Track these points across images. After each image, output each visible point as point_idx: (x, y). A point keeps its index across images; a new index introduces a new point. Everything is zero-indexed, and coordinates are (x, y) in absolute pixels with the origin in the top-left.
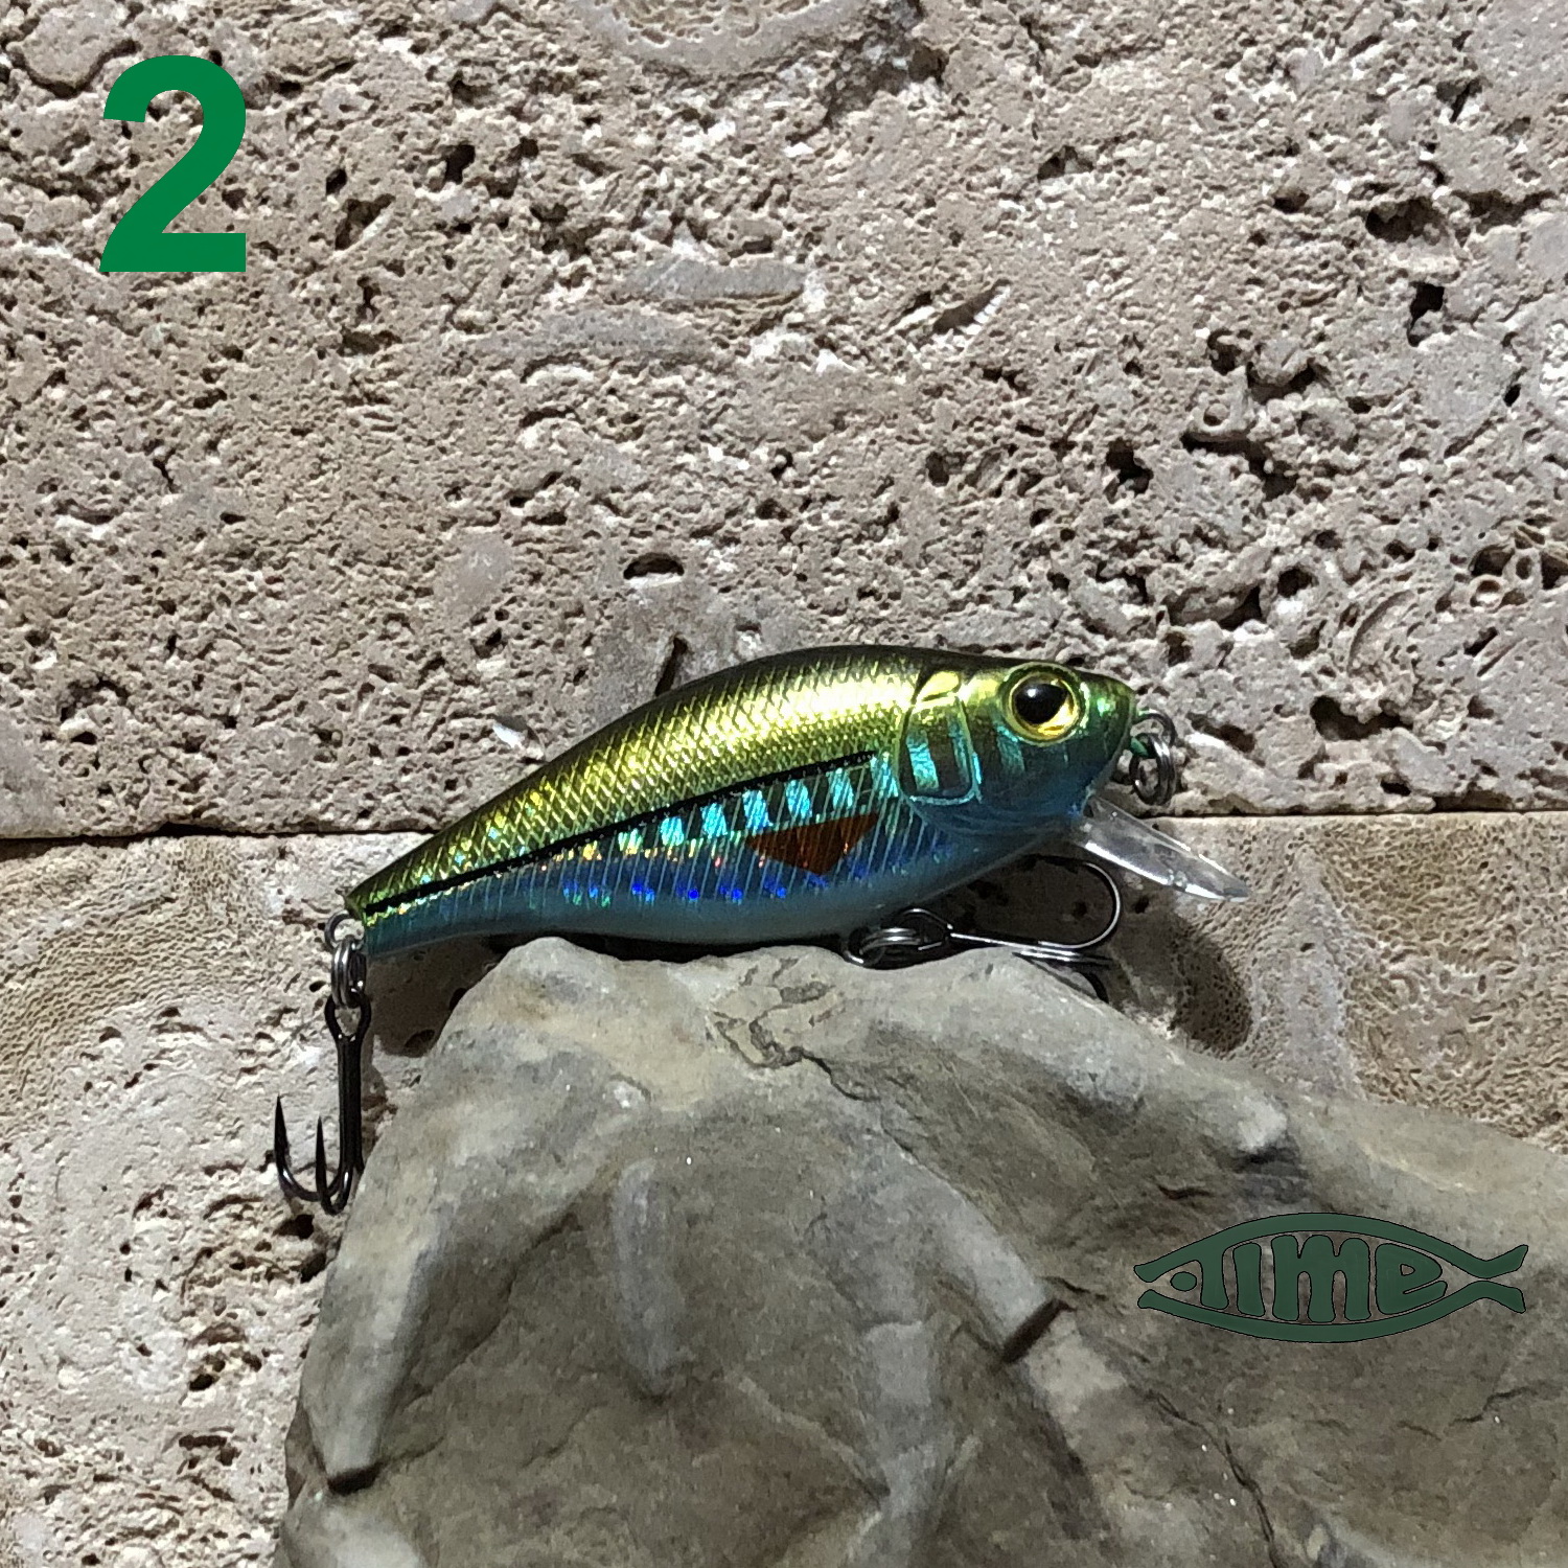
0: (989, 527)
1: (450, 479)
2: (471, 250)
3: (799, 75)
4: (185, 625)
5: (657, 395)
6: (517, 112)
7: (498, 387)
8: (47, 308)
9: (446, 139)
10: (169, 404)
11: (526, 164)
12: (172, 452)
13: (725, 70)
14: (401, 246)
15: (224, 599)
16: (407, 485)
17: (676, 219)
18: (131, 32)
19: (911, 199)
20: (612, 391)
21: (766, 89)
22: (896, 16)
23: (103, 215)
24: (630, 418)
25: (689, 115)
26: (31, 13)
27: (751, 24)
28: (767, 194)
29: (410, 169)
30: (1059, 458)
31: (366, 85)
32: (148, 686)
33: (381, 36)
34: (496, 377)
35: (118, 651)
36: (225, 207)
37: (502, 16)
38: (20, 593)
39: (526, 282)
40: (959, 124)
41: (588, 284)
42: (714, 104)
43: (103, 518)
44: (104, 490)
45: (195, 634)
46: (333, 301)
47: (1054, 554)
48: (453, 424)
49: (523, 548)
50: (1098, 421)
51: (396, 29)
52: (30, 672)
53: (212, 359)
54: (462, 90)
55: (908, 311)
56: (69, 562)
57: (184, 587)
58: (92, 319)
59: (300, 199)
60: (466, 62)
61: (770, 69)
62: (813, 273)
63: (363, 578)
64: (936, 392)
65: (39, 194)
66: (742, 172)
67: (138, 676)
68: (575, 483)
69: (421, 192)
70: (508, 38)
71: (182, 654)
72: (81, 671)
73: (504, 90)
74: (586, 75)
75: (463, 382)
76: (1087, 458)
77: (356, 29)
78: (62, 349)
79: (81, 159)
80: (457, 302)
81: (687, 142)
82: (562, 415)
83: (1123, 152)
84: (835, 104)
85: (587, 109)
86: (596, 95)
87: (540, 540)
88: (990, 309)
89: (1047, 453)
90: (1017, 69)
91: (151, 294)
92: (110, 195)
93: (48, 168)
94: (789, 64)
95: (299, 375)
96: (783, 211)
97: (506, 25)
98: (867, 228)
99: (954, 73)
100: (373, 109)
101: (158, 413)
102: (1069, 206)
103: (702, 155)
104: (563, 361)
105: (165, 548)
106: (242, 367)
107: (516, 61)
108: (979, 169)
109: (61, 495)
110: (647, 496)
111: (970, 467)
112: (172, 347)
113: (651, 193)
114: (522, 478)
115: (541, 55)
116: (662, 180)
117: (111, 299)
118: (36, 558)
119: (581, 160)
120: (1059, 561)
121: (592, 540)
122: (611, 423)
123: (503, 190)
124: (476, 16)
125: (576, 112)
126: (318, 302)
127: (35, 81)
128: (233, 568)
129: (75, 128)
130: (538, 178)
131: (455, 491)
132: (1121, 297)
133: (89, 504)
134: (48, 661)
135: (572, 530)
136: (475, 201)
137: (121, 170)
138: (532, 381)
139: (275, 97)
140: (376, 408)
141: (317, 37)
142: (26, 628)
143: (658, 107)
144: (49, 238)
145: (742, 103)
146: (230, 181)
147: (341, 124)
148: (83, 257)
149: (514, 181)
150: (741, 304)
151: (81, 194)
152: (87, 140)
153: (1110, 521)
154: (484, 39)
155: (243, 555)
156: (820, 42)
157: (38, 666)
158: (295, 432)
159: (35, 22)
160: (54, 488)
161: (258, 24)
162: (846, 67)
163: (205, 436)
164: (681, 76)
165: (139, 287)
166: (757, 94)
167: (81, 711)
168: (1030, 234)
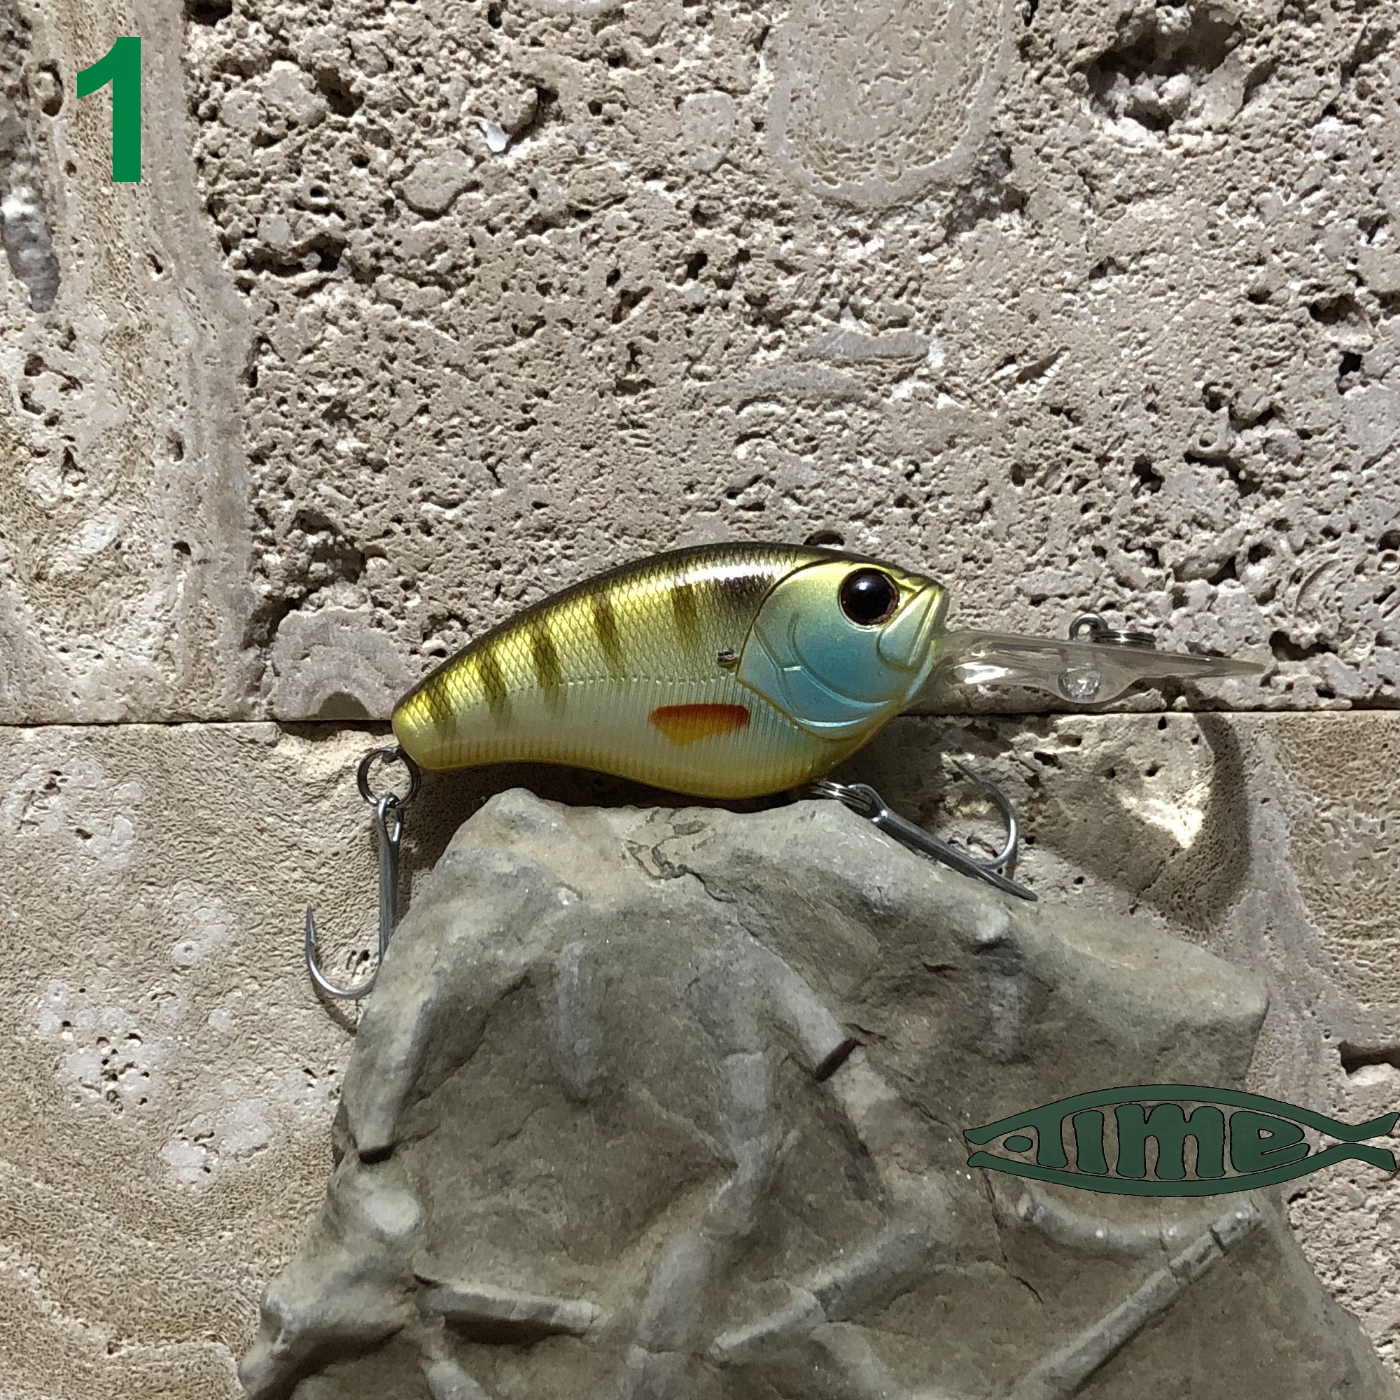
0: (1053, 515)
1: (687, 479)
2: (704, 325)
3: (928, 208)
4: (507, 577)
5: (828, 423)
6: (736, 231)
7: (721, 417)
8: (417, 362)
9: (688, 249)
10: (498, 428)
11: (741, 267)
12: (500, 460)
13: (878, 203)
14: (656, 321)
15: (534, 560)
16: (658, 483)
17: (843, 305)
18: (477, 176)
19: (1004, 291)
20: (798, 421)
21: (905, 216)
22: (993, 168)
23: (455, 300)
24: (809, 439)
25: (853, 234)
26: (409, 162)
27: (896, 172)
28: (904, 289)
29: (663, 269)
30: (1101, 468)
31: (635, 212)
32: (482, 618)
33: (645, 179)
34: (719, 411)
35: (462, 594)
36: (538, 294)
37: (727, 166)
38: (397, 554)
39: (741, 347)
40: (1036, 241)
41: (782, 348)
42: (870, 227)
43: (453, 505)
44: (454, 486)
45: (513, 583)
46: (610, 359)
47: (1096, 533)
48: (690, 443)
49: (735, 526)
50: (1127, 443)
51: (655, 175)
52: (403, 609)
53: (528, 398)
54: (700, 217)
55: (999, 368)
56: (429, 534)
57: (507, 552)
58: (448, 370)
59: (590, 290)
60: (702, 197)
61: (909, 203)
62: (935, 341)
63: (627, 547)
64: (1018, 423)
65: (413, 285)
66: (888, 273)
67: (474, 611)
68: (772, 483)
69: (671, 286)
70: (732, 181)
71: (505, 596)
72: (437, 608)
73: (727, 216)
74: (783, 206)
75: (697, 413)
76: (1120, 468)
77: (628, 175)
78: (427, 390)
79: (441, 261)
80: (694, 360)
81: (850, 252)
82: (763, 436)
83: (1147, 261)
84: (952, 227)
85: (784, 229)
86: (790, 220)
87: (747, 522)
88: (1055, 367)
89: (1093, 465)
90: (1076, 205)
91: (487, 353)
92: (460, 286)
93: (419, 267)
94: (921, 200)
95: (585, 409)
96: (916, 300)
97: (730, 172)
98: (973, 312)
99: (1033, 208)
100: (639, 229)
101: (492, 433)
102: (1110, 297)
103: (862, 261)
104: (765, 400)
105: (494, 525)
106: (548, 403)
107: (736, 197)
108: (1049, 272)
109: (424, 489)
110: (820, 492)
111: (1040, 474)
112: (501, 389)
113: (826, 287)
114: (736, 479)
115: (753, 193)
116: (834, 278)
117: (460, 357)
118: (407, 531)
119: (780, 264)
120: (1100, 538)
121: (784, 522)
122: (797, 442)
123: (725, 284)
124: (710, 166)
125: (776, 232)
126: (600, 359)
127: (411, 208)
128: (539, 539)
129: (438, 240)
130: (749, 276)
131: (690, 488)
132: (1145, 359)
133: (444, 495)
134: (415, 601)
135: (769, 515)
136: (707, 291)
137: (469, 269)
138: (744, 413)
139: (573, 220)
140: (638, 431)
141: (602, 180)
142: (400, 579)
143: (833, 229)
144: (420, 314)
145: (889, 226)
146: (542, 277)
147: (618, 239)
148: (442, 328)
149: (733, 278)
150: (886, 362)
151: (441, 285)
152: (446, 249)
153: (1135, 511)
154: (715, 182)
155: (547, 530)
156: (943, 186)
157: (409, 604)
158: (583, 447)
159: (411, 168)
160: (420, 484)
161: (563, 171)
162: (960, 202)
163: (522, 450)
164: (848, 208)
165: (480, 348)
166: (900, 220)
167: (436, 635)
168: (1084, 315)
